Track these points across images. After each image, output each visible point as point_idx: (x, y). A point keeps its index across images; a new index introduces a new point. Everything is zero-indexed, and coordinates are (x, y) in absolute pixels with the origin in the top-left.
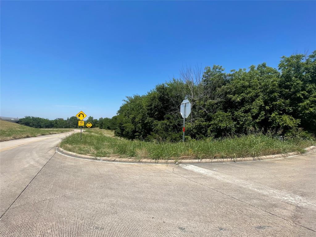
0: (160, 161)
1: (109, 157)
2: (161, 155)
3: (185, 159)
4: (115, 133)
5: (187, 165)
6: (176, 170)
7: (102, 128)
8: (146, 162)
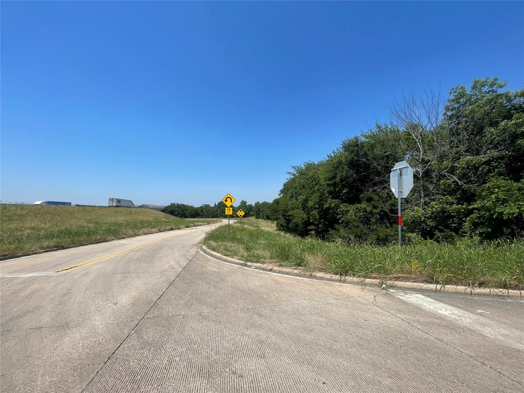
0: (349, 278)
1: (263, 263)
2: (352, 269)
3: (402, 280)
4: (277, 226)
5: (406, 293)
6: (381, 300)
7: (259, 218)
8: (322, 279)
